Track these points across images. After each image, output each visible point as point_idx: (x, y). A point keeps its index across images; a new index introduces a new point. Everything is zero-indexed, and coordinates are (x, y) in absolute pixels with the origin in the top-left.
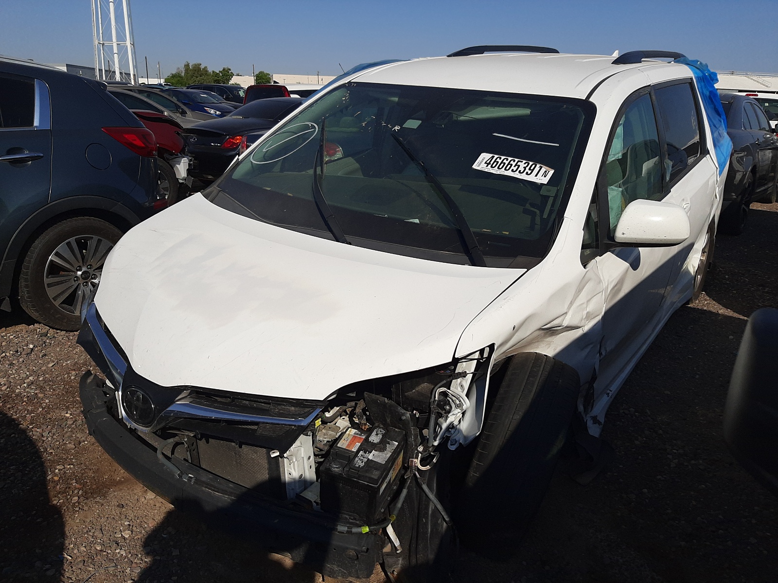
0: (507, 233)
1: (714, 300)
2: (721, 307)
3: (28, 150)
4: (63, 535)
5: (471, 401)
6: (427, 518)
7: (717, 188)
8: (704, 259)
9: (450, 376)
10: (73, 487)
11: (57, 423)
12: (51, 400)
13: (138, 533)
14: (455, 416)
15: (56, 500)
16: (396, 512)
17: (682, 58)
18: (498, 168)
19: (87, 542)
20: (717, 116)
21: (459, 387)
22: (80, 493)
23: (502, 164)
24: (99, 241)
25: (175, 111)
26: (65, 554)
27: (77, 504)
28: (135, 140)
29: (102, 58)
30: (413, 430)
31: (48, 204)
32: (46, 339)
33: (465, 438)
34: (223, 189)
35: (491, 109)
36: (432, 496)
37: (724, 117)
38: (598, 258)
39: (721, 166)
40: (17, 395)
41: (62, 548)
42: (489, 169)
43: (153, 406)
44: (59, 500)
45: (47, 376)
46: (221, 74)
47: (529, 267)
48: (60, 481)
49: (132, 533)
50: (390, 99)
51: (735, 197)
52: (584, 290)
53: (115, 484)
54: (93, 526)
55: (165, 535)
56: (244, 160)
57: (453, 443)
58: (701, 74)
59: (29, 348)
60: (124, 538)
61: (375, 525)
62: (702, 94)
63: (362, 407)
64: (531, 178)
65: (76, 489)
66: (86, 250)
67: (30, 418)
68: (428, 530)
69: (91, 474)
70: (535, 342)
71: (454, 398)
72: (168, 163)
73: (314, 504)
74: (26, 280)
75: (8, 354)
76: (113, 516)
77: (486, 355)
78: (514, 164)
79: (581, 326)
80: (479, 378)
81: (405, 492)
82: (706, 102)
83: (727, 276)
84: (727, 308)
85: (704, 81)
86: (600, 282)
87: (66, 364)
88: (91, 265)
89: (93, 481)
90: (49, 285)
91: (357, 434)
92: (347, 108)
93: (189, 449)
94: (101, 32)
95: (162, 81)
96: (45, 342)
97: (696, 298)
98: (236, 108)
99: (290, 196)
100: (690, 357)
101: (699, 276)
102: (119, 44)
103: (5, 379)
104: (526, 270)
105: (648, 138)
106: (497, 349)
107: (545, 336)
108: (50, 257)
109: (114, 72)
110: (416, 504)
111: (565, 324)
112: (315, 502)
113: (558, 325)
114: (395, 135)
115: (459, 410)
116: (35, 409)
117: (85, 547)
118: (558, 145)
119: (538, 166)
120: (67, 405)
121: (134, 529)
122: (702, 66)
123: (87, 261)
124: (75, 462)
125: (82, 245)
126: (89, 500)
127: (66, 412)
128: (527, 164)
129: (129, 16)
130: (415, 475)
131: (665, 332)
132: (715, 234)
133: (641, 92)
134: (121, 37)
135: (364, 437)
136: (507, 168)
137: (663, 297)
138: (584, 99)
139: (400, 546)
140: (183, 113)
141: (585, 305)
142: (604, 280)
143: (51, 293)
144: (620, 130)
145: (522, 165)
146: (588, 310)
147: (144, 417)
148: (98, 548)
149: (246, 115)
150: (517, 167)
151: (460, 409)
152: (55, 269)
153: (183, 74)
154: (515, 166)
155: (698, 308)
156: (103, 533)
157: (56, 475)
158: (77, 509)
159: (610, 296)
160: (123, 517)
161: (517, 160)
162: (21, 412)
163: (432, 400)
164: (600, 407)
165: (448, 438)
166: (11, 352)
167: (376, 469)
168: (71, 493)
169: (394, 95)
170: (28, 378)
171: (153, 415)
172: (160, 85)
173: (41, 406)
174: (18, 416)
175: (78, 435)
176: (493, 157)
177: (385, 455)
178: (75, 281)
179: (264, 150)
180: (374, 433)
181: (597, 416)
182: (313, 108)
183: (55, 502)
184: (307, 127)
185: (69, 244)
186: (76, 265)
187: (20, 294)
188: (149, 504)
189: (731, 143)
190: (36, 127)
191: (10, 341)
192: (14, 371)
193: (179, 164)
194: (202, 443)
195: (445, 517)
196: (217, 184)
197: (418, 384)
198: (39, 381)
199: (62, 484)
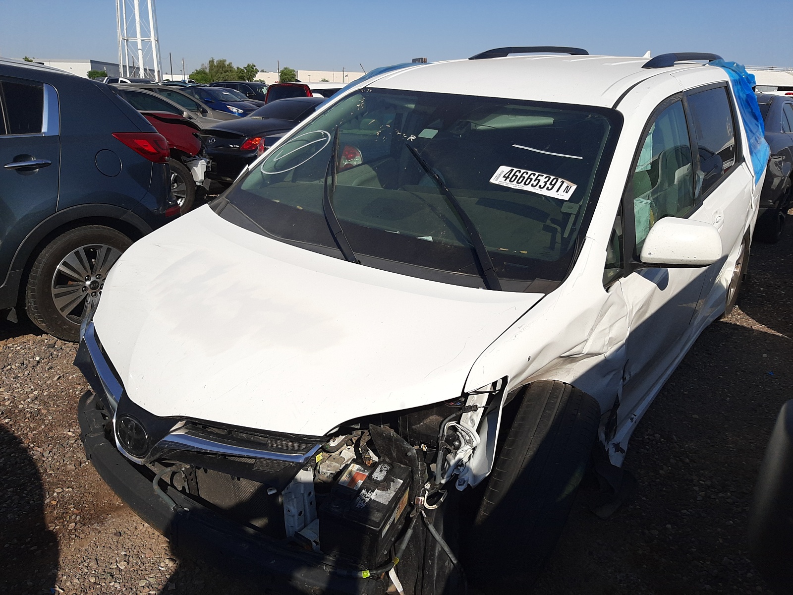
0: (526, 252)
1: (748, 314)
2: (755, 322)
3: (36, 157)
4: (56, 565)
5: (482, 437)
6: (433, 560)
7: (753, 197)
8: (738, 271)
9: (460, 409)
10: (70, 512)
11: (58, 442)
12: (55, 416)
13: (134, 564)
14: (464, 453)
15: (52, 526)
16: (399, 554)
17: (717, 61)
18: (517, 182)
19: (81, 573)
20: (754, 120)
21: (470, 422)
22: (78, 519)
23: (522, 178)
24: (109, 250)
25: (196, 110)
26: (57, 587)
27: (73, 531)
28: (147, 146)
29: (127, 54)
30: (420, 465)
31: (56, 212)
32: (53, 351)
33: (475, 477)
34: (231, 200)
35: (512, 118)
36: (438, 537)
37: (762, 121)
38: (622, 280)
39: (758, 173)
40: (20, 411)
41: (54, 579)
42: (507, 184)
43: (146, 436)
44: (56, 526)
45: (52, 390)
46: (245, 71)
47: (547, 291)
48: (57, 505)
49: (128, 564)
50: (406, 106)
51: (772, 203)
52: (606, 314)
53: (114, 510)
54: (88, 555)
55: (162, 567)
56: (254, 170)
57: (462, 483)
58: (737, 77)
59: (35, 360)
60: (120, 570)
61: (377, 568)
62: (738, 98)
63: (367, 440)
64: (552, 194)
65: (73, 513)
66: (95, 259)
67: (32, 435)
68: (433, 572)
69: (90, 498)
70: (554, 370)
71: (463, 433)
72: (186, 165)
73: (314, 544)
74: (33, 290)
75: (13, 367)
76: (110, 545)
77: (498, 387)
78: (534, 178)
79: (602, 352)
80: (490, 412)
81: (410, 532)
82: (742, 105)
83: (762, 289)
84: (762, 323)
85: (740, 84)
86: (624, 305)
87: (72, 378)
88: (100, 275)
89: (92, 506)
90: (57, 296)
91: (360, 470)
92: (362, 114)
93: (186, 479)
94: (125, 28)
95: (187, 78)
96: (52, 355)
97: (729, 313)
98: (259, 107)
99: (300, 210)
100: (721, 377)
101: (732, 289)
102: (143, 40)
103: (9, 393)
104: (544, 294)
105: (679, 144)
106: (510, 381)
107: (564, 363)
108: (58, 267)
109: (138, 68)
110: (422, 545)
111: (585, 351)
112: (314, 541)
113: (578, 353)
114: (410, 145)
115: (468, 447)
116: (37, 426)
117: (79, 579)
118: (582, 158)
119: (560, 180)
120: (70, 422)
121: (131, 559)
122: (739, 68)
123: (96, 270)
124: (74, 485)
125: (91, 254)
126: (87, 527)
127: (68, 430)
128: (548, 178)
129: (154, 11)
130: (421, 513)
131: (695, 349)
132: (750, 244)
133: (673, 100)
134: (145, 33)
135: (367, 474)
136: (527, 183)
137: (695, 312)
138: (611, 107)
139: (403, 592)
140: (204, 112)
141: (607, 331)
142: (628, 303)
143: (59, 303)
144: (649, 139)
145: (543, 179)
146: (610, 336)
147: (139, 448)
148: (92, 581)
149: (266, 115)
150: (537, 181)
151: (470, 446)
152: (63, 279)
153: (207, 71)
154: (535, 181)
155: (731, 323)
156: (98, 564)
157: (53, 499)
158: (73, 536)
159: (634, 320)
160: (120, 546)
161: (537, 174)
162: (23, 429)
163: (441, 435)
164: (623, 434)
165: (457, 476)
166: (17, 365)
167: (378, 511)
168: (68, 519)
169: (411, 102)
170: (32, 393)
171: (146, 446)
172: (184, 82)
173: (43, 423)
174: (19, 433)
175: (79, 456)
176: (512, 170)
177: (388, 495)
178: (83, 291)
179: (275, 160)
180: (378, 469)
181: (619, 443)
182: (326, 115)
183: (51, 528)
184: (319, 136)
185: (77, 253)
186: (84, 274)
187: (27, 305)
188: (147, 533)
189: (768, 149)
190: (44, 133)
191: (17, 352)
192: (19, 385)
193: (197, 167)
194: (200, 473)
195: (453, 559)
196: (225, 195)
197: (426, 417)
198: (44, 395)
199: (60, 508)
